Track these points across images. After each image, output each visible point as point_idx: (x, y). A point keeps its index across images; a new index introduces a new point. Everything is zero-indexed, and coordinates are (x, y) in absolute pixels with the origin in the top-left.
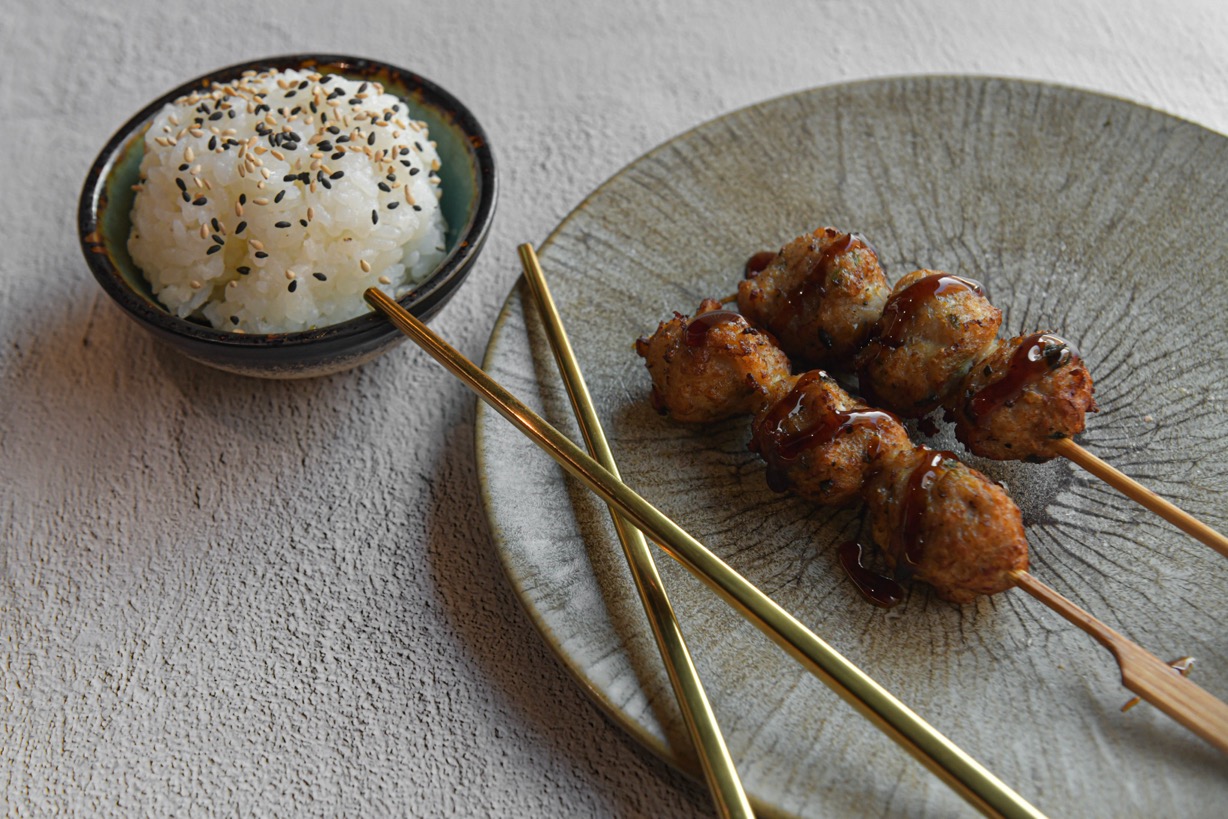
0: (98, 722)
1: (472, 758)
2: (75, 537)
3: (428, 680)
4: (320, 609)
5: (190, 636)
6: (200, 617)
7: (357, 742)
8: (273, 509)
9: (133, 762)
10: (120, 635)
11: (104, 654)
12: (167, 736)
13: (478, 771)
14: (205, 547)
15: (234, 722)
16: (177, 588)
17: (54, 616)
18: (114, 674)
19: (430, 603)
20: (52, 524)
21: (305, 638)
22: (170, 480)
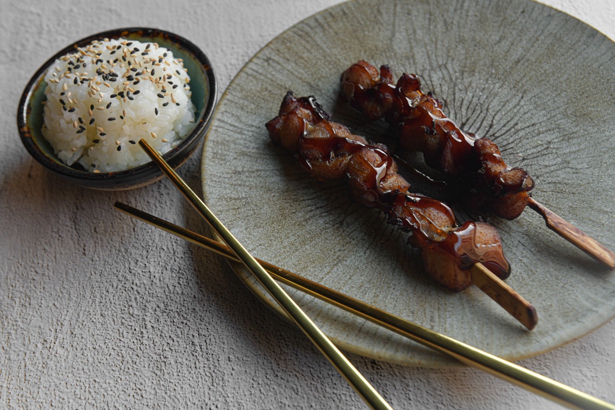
0: (41, 365)
1: (218, 372)
2: (27, 274)
3: (196, 335)
4: (144, 302)
5: (83, 319)
6: (87, 309)
7: (163, 368)
8: (120, 254)
9: (58, 384)
10: (50, 321)
11: (43, 331)
12: (73, 370)
13: (221, 379)
14: (88, 275)
15: (105, 361)
16: (76, 296)
17: (19, 313)
18: (48, 340)
19: (196, 296)
20: (16, 268)
21: (137, 317)
22: (71, 243)
